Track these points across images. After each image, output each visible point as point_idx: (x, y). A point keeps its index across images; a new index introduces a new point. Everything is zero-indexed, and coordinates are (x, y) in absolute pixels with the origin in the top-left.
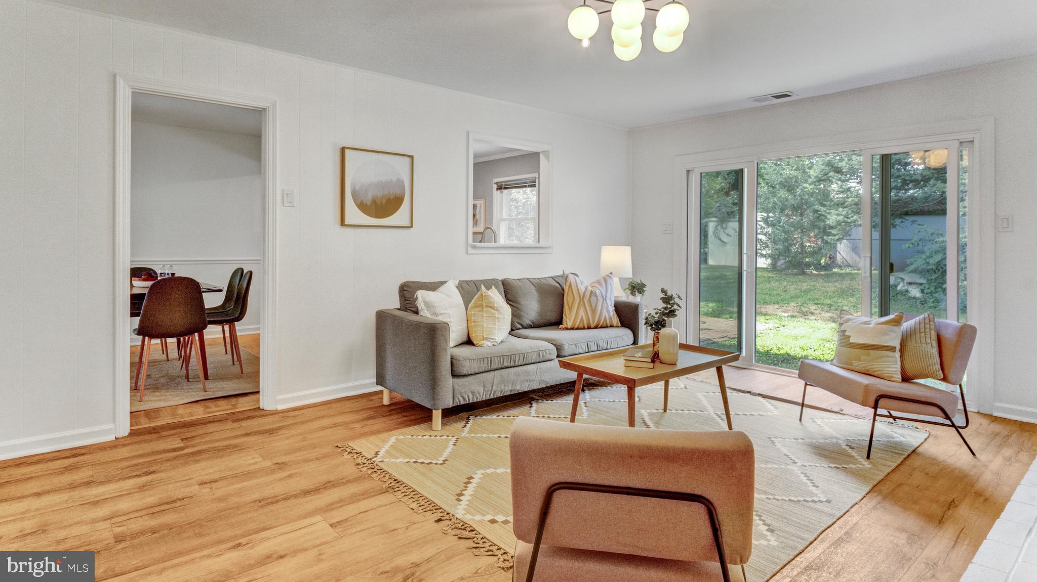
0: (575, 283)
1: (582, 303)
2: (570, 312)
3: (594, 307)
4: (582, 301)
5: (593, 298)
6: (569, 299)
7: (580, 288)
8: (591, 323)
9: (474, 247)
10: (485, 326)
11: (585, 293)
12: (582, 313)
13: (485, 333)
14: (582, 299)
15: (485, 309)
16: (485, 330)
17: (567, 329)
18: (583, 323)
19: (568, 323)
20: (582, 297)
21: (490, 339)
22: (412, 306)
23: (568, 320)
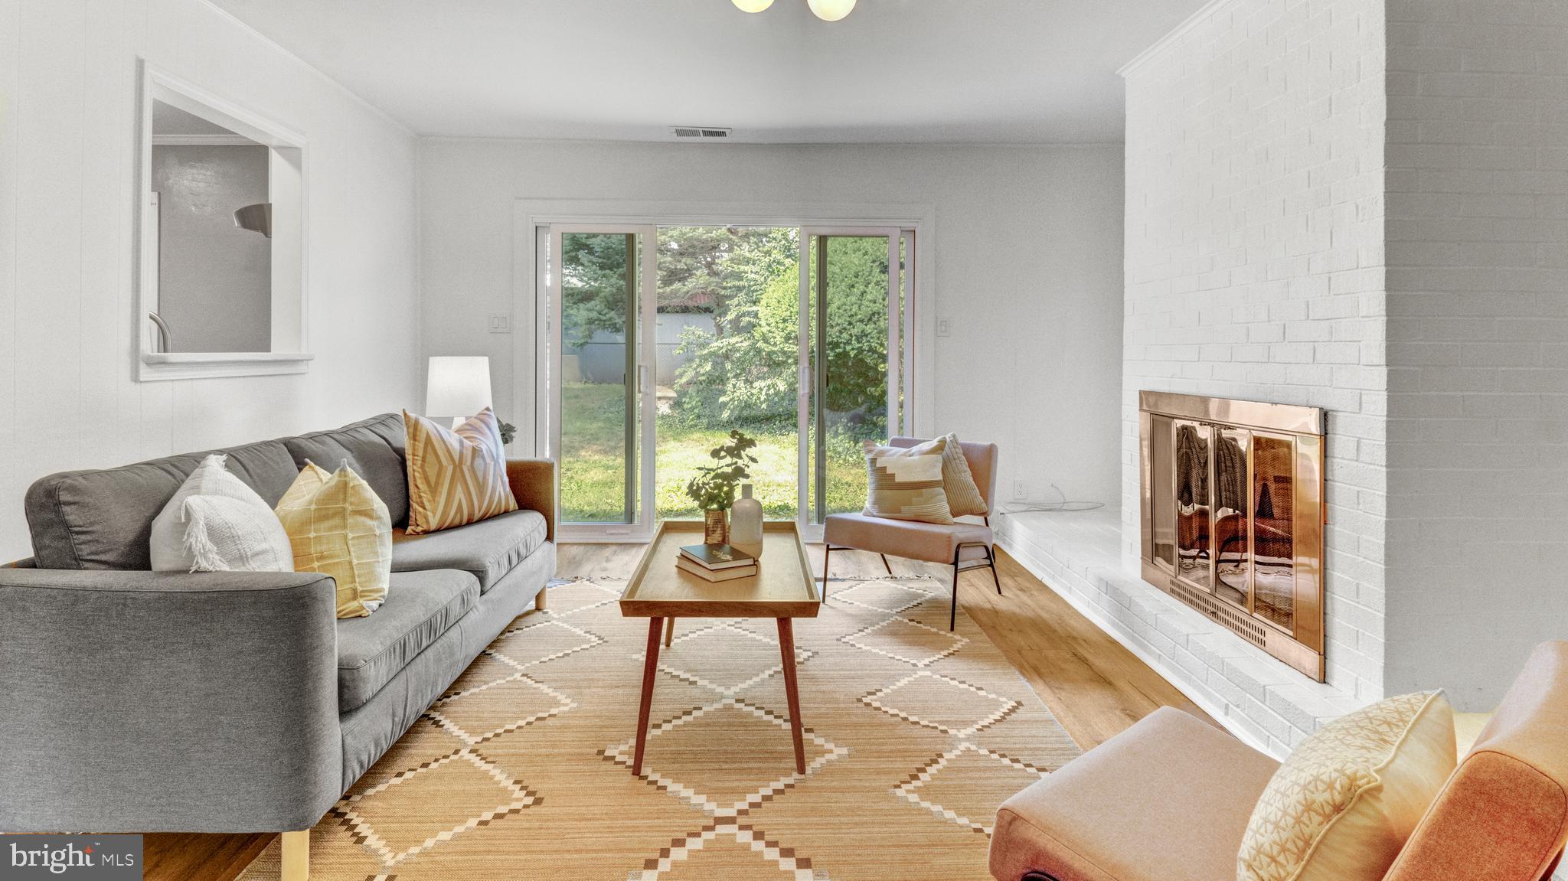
0: (435, 432)
1: (458, 474)
2: (434, 497)
3: (481, 480)
4: (458, 470)
5: (478, 461)
6: (427, 469)
7: (451, 445)
8: (476, 511)
9: (152, 363)
10: (355, 562)
11: (461, 454)
12: (459, 494)
13: (357, 580)
14: (458, 466)
15: (350, 520)
16: (356, 572)
17: (427, 532)
18: (462, 516)
19: (431, 519)
20: (457, 462)
21: (371, 591)
22: (100, 547)
23: (429, 514)
